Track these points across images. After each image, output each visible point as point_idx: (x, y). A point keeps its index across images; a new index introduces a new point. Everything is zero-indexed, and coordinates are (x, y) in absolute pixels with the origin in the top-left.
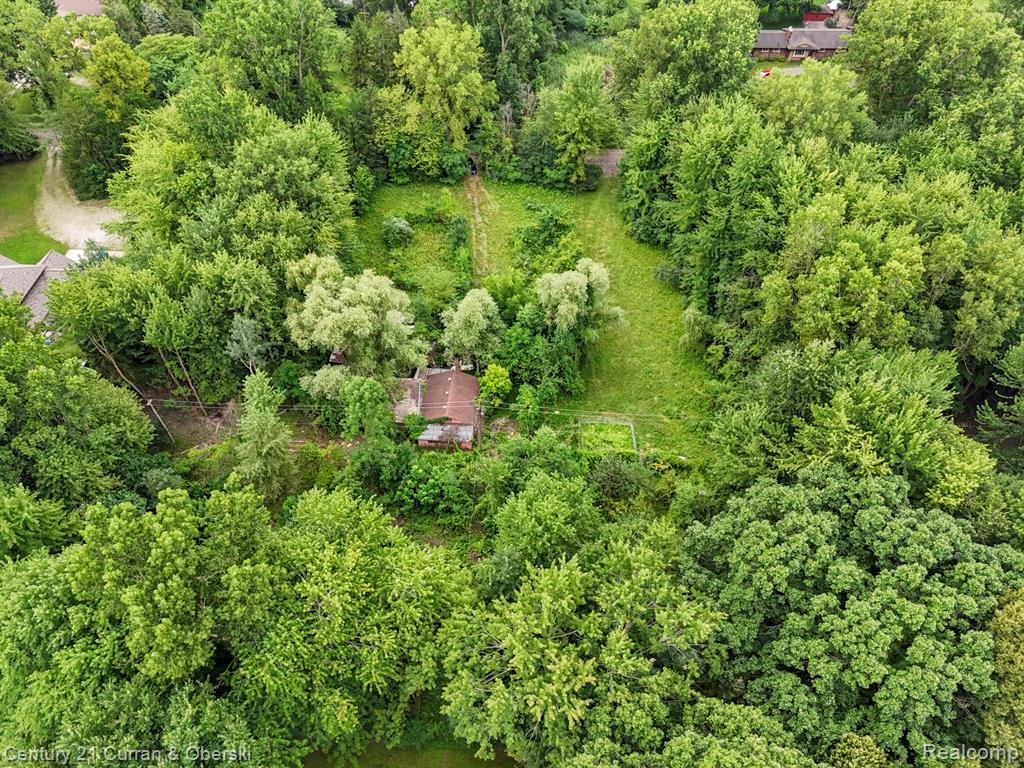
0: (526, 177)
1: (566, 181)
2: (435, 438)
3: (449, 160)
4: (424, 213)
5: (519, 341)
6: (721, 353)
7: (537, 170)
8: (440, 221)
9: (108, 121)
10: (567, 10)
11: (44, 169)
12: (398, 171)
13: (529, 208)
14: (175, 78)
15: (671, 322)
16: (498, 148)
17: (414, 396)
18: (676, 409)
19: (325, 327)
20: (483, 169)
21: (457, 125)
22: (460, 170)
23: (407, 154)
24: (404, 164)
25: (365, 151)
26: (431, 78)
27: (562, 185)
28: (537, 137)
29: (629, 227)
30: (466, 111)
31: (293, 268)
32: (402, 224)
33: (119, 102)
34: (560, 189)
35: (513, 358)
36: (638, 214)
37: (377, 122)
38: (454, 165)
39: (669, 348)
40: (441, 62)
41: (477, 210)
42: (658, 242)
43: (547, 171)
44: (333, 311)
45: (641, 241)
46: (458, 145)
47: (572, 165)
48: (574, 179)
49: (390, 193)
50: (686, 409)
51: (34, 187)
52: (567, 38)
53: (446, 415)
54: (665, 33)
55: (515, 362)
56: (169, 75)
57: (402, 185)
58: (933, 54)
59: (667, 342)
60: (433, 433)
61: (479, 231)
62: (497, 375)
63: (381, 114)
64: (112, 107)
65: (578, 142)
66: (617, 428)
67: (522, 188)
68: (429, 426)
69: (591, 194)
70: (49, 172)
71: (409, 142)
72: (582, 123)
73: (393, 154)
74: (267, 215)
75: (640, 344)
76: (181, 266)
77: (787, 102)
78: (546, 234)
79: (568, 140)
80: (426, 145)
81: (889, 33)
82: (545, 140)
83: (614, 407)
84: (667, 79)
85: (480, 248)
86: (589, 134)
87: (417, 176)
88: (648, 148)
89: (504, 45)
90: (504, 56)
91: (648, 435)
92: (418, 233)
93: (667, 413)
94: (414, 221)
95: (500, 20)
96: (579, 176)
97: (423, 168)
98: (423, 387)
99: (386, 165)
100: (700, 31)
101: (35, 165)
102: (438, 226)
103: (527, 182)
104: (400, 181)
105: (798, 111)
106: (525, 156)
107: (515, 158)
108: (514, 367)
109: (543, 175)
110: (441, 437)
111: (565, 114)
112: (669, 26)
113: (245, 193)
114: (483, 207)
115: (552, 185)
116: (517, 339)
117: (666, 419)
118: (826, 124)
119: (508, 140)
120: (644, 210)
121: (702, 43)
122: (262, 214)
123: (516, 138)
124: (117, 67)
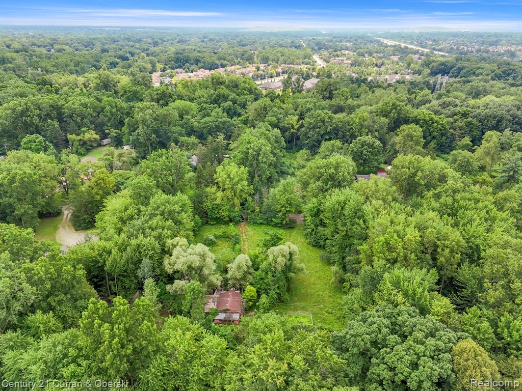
0: (265, 222)
1: (281, 223)
2: (222, 318)
3: (233, 215)
4: (221, 234)
5: (261, 277)
6: (348, 286)
7: (269, 219)
8: (228, 237)
9: (95, 199)
10: (282, 167)
11: (62, 220)
12: (211, 218)
13: (266, 233)
14: (125, 184)
15: (327, 276)
16: (253, 211)
17: (214, 302)
18: (330, 310)
19: (180, 263)
20: (247, 219)
21: (237, 202)
22: (238, 219)
23: (216, 212)
24: (214, 216)
25: (199, 211)
26: (228, 182)
27: (280, 225)
28: (269, 206)
29: (308, 240)
30: (241, 196)
31: (169, 242)
32: (212, 237)
33: (101, 192)
34: (279, 227)
35: (258, 284)
36: (311, 234)
37: (205, 199)
38: (235, 217)
39: (327, 286)
40: (232, 176)
41: (244, 234)
42: (321, 246)
43: (273, 219)
44: (184, 257)
45: (314, 246)
46: (237, 209)
47: (283, 217)
48: (285, 222)
49: (207, 227)
50: (335, 310)
51: (57, 226)
52: (282, 177)
53: (228, 308)
54: (318, 168)
55: (259, 286)
56: (122, 184)
57: (213, 225)
58: (419, 173)
59: (326, 284)
60: (222, 316)
61: (244, 241)
62: (250, 291)
63: (207, 197)
64: (98, 194)
65: (286, 207)
66: (304, 317)
67: (263, 227)
68: (220, 314)
69: (292, 229)
70: (63, 221)
71: (217, 208)
72: (287, 200)
73: (210, 212)
74: (160, 223)
75: (314, 284)
76: (124, 241)
77: (365, 189)
78: (273, 242)
79: (282, 207)
80: (224, 208)
81: (403, 167)
82: (272, 208)
83: (303, 309)
84: (319, 183)
85: (245, 247)
86: (290, 204)
87: (219, 221)
88: (314, 208)
89: (256, 175)
90: (257, 179)
91: (319, 320)
92: (218, 242)
93: (327, 312)
94: (217, 237)
95: (255, 166)
96: (286, 221)
97: (222, 217)
98: (217, 298)
99: (207, 217)
100: (331, 167)
101: (59, 218)
102: (227, 239)
103: (265, 224)
104: (212, 223)
105: (370, 191)
106: (265, 214)
107: (260, 215)
108: (258, 288)
109: (272, 221)
110: (225, 318)
111: (280, 197)
112: (319, 165)
113: (152, 216)
114: (246, 233)
115: (276, 225)
116: (259, 276)
117: (326, 314)
118: (381, 196)
119: (257, 207)
120: (314, 233)
121: (332, 170)
122: (158, 223)
123: (261, 207)
124: (103, 180)
